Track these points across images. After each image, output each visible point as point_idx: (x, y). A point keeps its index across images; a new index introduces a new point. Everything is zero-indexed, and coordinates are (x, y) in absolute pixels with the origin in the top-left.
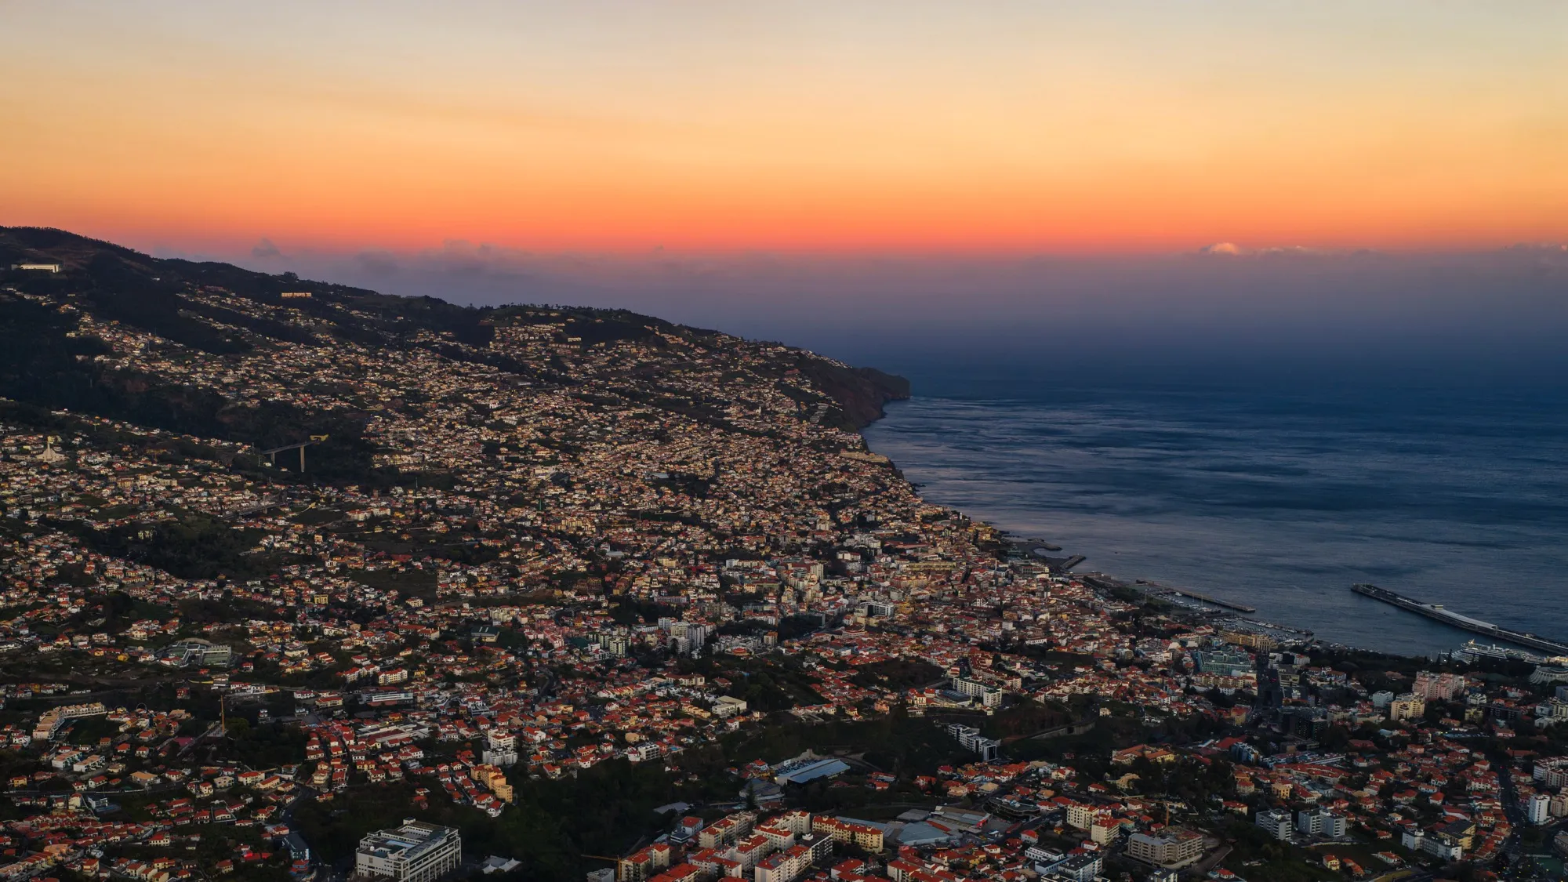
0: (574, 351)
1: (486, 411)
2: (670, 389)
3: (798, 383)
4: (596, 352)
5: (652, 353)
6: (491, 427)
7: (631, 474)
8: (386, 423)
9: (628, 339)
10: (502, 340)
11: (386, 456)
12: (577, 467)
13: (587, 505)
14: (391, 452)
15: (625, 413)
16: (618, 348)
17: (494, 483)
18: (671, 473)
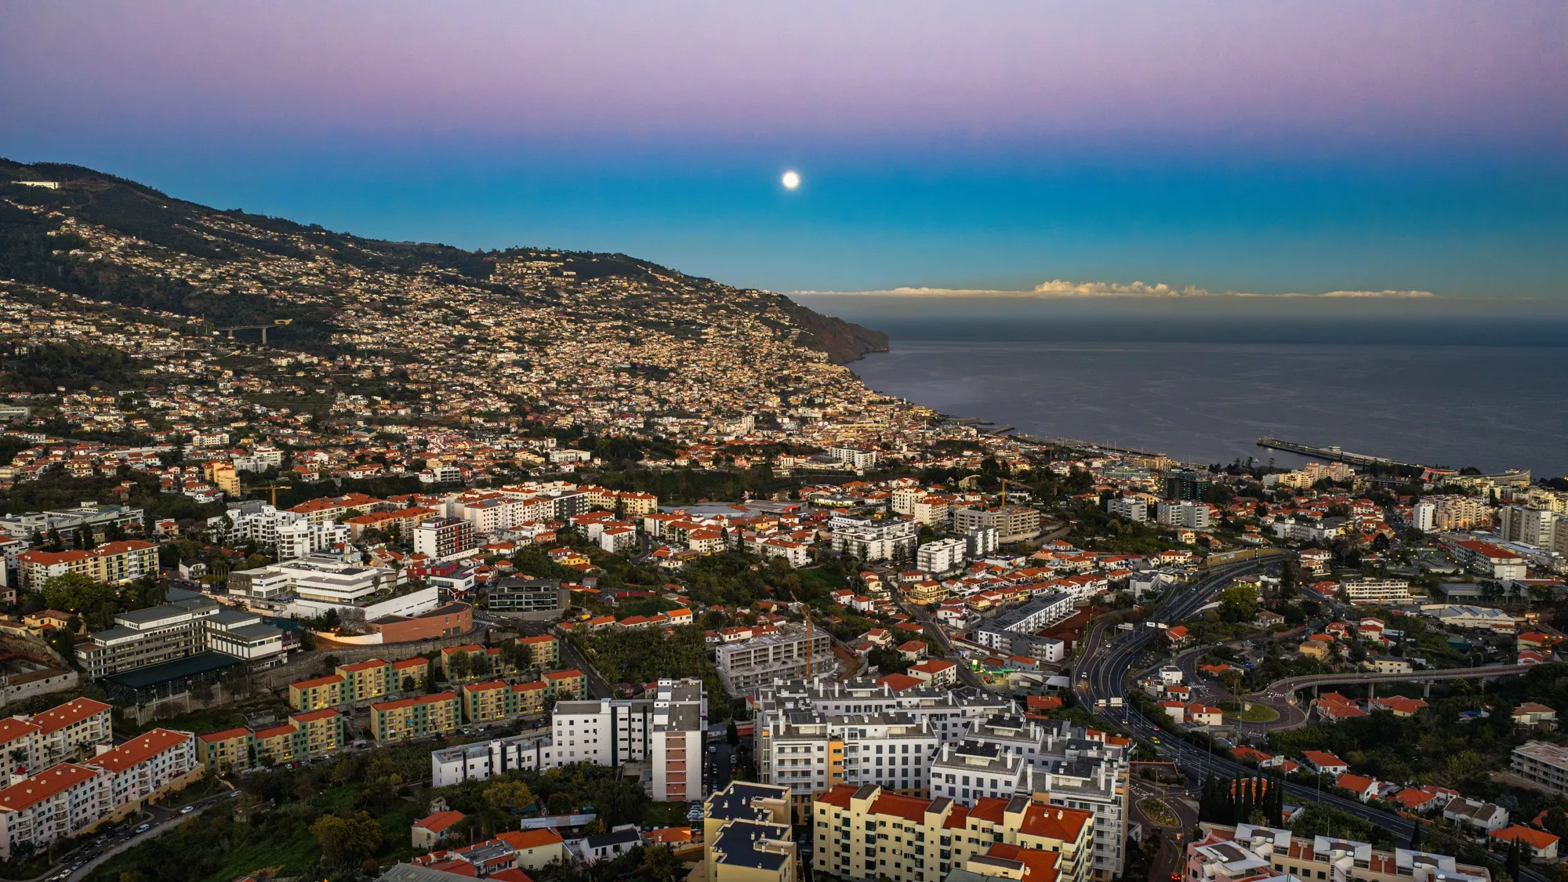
0: (569, 283)
1: (468, 316)
2: (656, 316)
3: (778, 317)
4: (590, 284)
5: (643, 287)
6: (465, 326)
7: (595, 364)
8: (359, 317)
9: (620, 275)
10: (502, 274)
11: (345, 336)
12: (542, 356)
13: (543, 382)
14: (351, 332)
15: (603, 325)
16: (610, 283)
17: (451, 361)
18: (634, 365)
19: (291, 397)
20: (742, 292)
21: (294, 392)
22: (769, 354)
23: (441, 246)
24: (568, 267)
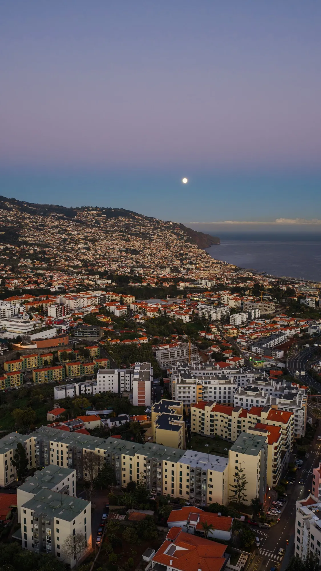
0: (103, 219)
1: (66, 230)
2: (135, 231)
3: (179, 232)
4: (111, 220)
5: (130, 221)
6: (66, 235)
7: (113, 248)
8: (29, 231)
9: (122, 216)
10: (80, 216)
11: (23, 238)
12: (94, 246)
13: (94, 255)
14: (25, 237)
15: (116, 234)
16: (118, 219)
17: (61, 247)
18: (127, 249)
19: (4, 260)
20: (166, 223)
21: (5, 258)
22: (176, 245)
23: (58, 206)
24: (103, 213)
